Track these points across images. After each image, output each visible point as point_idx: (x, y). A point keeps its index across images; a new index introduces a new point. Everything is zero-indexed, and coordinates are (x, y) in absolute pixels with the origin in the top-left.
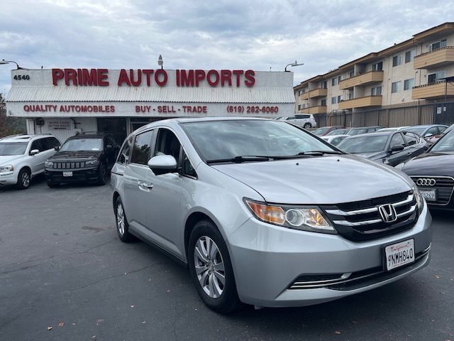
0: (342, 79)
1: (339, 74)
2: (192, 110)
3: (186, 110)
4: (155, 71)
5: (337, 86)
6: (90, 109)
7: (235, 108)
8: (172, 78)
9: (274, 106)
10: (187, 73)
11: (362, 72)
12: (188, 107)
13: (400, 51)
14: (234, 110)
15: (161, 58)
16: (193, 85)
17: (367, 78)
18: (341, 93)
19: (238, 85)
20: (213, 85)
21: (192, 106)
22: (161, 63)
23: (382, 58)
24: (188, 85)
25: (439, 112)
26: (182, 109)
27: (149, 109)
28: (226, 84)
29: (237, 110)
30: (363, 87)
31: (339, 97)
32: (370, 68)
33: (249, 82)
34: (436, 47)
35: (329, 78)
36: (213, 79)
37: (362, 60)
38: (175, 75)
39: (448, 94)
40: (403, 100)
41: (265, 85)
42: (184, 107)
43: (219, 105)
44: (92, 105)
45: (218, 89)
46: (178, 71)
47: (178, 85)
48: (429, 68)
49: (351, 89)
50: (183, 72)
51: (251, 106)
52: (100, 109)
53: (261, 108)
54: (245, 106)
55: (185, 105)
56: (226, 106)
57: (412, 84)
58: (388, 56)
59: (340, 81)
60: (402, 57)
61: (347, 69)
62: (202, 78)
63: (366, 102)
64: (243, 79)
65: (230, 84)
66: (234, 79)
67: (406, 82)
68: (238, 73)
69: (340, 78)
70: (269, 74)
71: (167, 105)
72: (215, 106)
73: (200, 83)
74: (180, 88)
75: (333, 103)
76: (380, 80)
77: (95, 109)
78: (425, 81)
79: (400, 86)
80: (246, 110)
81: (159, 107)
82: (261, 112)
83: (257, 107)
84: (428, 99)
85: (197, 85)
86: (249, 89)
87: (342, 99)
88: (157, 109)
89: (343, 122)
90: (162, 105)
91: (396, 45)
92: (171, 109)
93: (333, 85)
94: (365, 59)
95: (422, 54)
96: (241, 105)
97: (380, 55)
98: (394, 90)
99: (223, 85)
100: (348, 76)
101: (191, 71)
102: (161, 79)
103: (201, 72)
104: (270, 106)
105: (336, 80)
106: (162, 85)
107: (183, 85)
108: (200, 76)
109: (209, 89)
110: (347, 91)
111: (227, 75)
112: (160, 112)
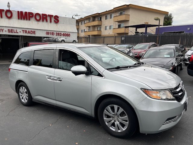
0: (85, 22)
1: (84, 20)
2: (28, 32)
3: (24, 32)
4: (5, 11)
5: (83, 25)
7: (50, 33)
8: (15, 15)
9: (68, 33)
10: (24, 13)
11: (94, 20)
12: (25, 31)
13: (108, 14)
14: (50, 34)
15: (9, 3)
16: (27, 19)
17: (96, 23)
18: (85, 28)
19: (51, 22)
20: (38, 21)
21: (28, 30)
22: (9, 6)
23: (101, 15)
24: (24, 19)
25: (123, 39)
26: (22, 32)
27: (2, 30)
28: (45, 21)
29: (51, 34)
30: (94, 26)
31: (84, 30)
32: (97, 19)
33: (56, 21)
34: (121, 14)
35: (80, 21)
36: (38, 18)
37: (94, 15)
38: (17, 14)
39: (126, 32)
40: (109, 33)
41: (63, 23)
42: (23, 31)
43: (42, 31)
45: (41, 23)
46: (18, 12)
47: (19, 18)
48: (119, 22)
49: (89, 27)
50: (22, 12)
51: (58, 32)
53: (62, 34)
54: (55, 33)
55: (23, 29)
56: (46, 32)
57: (112, 28)
58: (104, 15)
59: (84, 23)
60: (109, 16)
61: (88, 18)
62: (32, 17)
63: (96, 33)
64: (53, 19)
65: (47, 21)
67: (110, 26)
68: (51, 16)
69: (84, 21)
70: (65, 18)
71: (13, 29)
72: (40, 31)
73: (31, 19)
74: (20, 21)
75: (82, 32)
76: (100, 25)
78: (117, 27)
79: (108, 28)
80: (55, 34)
81: (8, 30)
82: (62, 36)
83: (61, 33)
84: (118, 34)
85: (29, 20)
86: (56, 24)
87: (85, 31)
88: (7, 31)
89: (89, 41)
90: (10, 29)
91: (107, 11)
92: (15, 31)
93: (82, 24)
94: (95, 15)
95: (117, 16)
96: (53, 32)
97: (101, 14)
98: (106, 29)
99: (43, 21)
100: (88, 22)
101: (26, 13)
102: (9, 15)
103: (32, 13)
104: (67, 33)
105: (83, 23)
106: (10, 18)
107: (21, 19)
108: (31, 15)
109: (36, 22)
110: (88, 28)
111: (45, 17)
112: (9, 32)
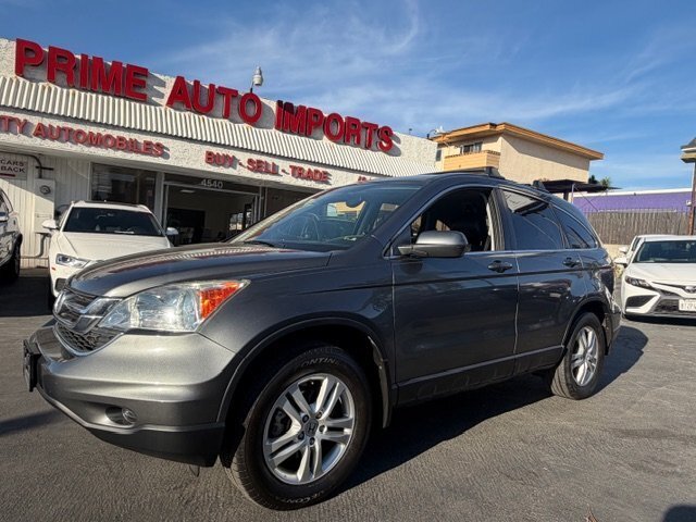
2: (306, 174)
3: (297, 173)
4: (242, 96)
6: (110, 143)
8: (268, 114)
12: (299, 169)
16: (301, 132)
19: (370, 145)
20: (334, 139)
21: (306, 167)
24: (294, 131)
26: (289, 171)
28: (352, 141)
33: (384, 144)
36: (335, 130)
41: (403, 154)
42: (293, 168)
43: (346, 172)
44: (115, 134)
46: (280, 103)
47: (278, 126)
52: (132, 146)
55: (293, 163)
56: (357, 176)
62: (318, 124)
64: (374, 138)
65: (358, 143)
66: (364, 135)
68: (371, 128)
70: (408, 138)
71: (263, 158)
72: (339, 173)
73: (313, 131)
77: (120, 144)
81: (250, 161)
85: (309, 134)
88: (246, 165)
90: (255, 157)
92: (270, 168)
99: (348, 141)
102: (251, 111)
103: (318, 114)
106: (253, 121)
107: (286, 129)
108: (314, 118)
111: (353, 127)
112: (250, 169)
